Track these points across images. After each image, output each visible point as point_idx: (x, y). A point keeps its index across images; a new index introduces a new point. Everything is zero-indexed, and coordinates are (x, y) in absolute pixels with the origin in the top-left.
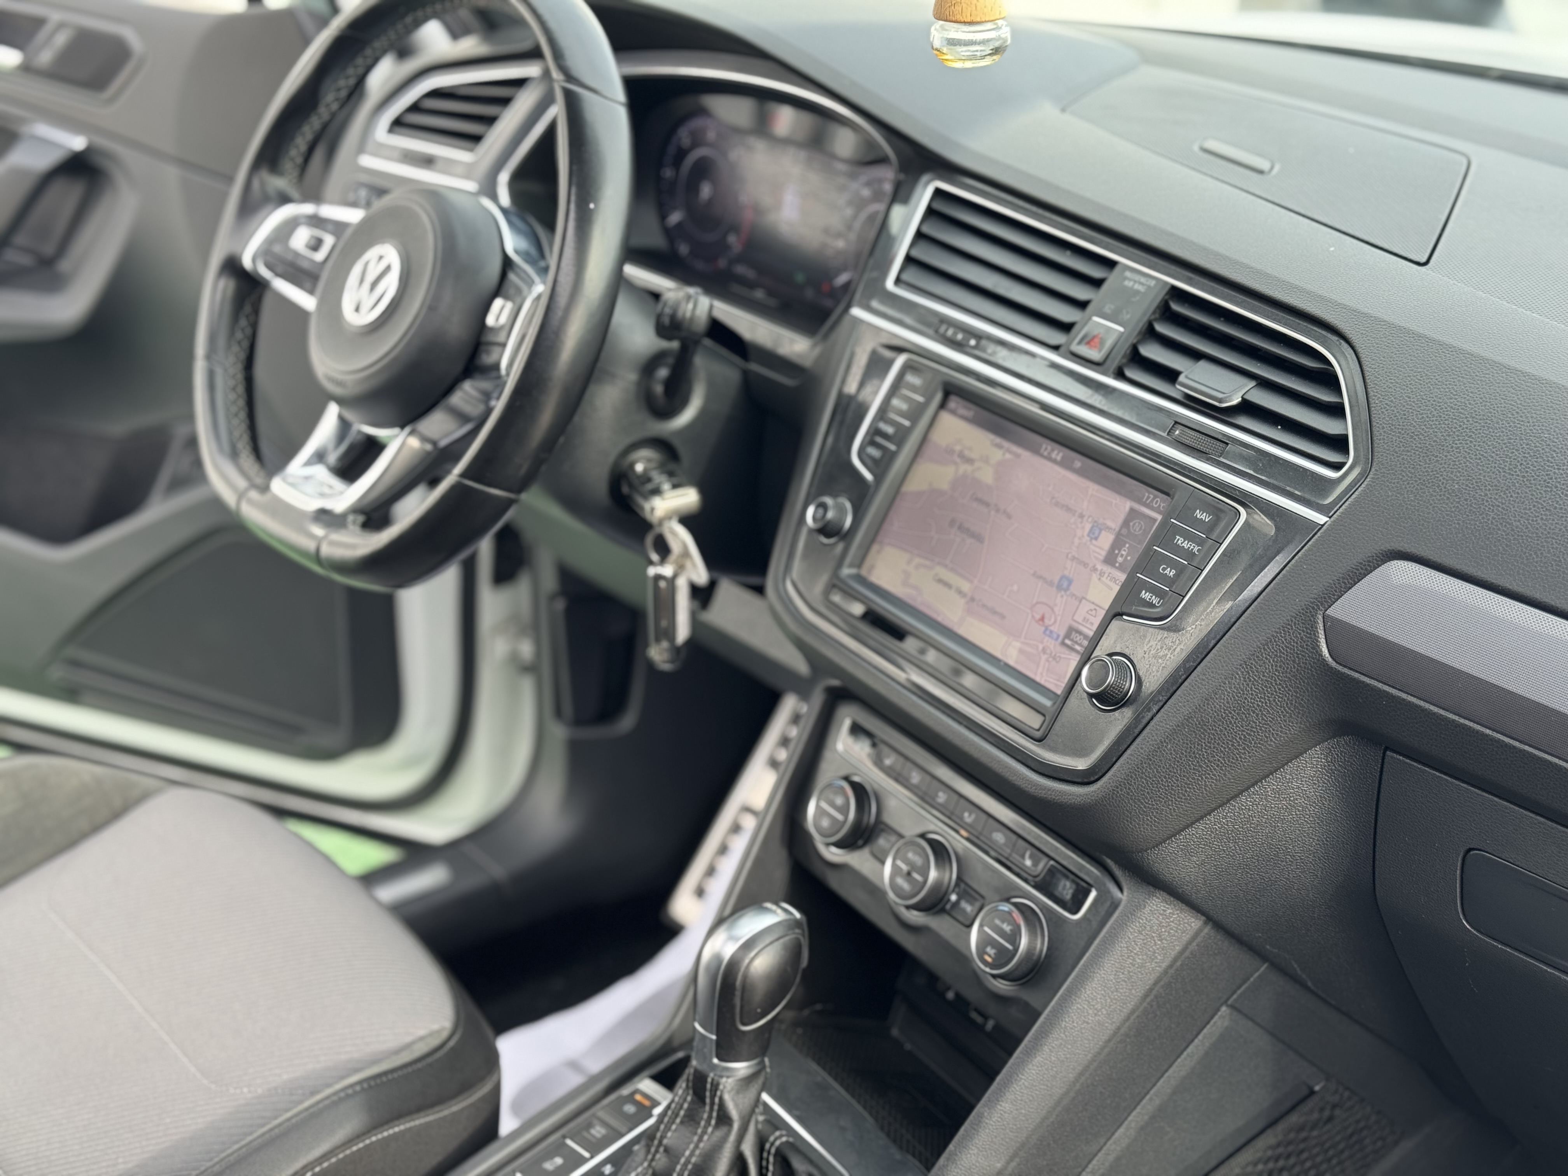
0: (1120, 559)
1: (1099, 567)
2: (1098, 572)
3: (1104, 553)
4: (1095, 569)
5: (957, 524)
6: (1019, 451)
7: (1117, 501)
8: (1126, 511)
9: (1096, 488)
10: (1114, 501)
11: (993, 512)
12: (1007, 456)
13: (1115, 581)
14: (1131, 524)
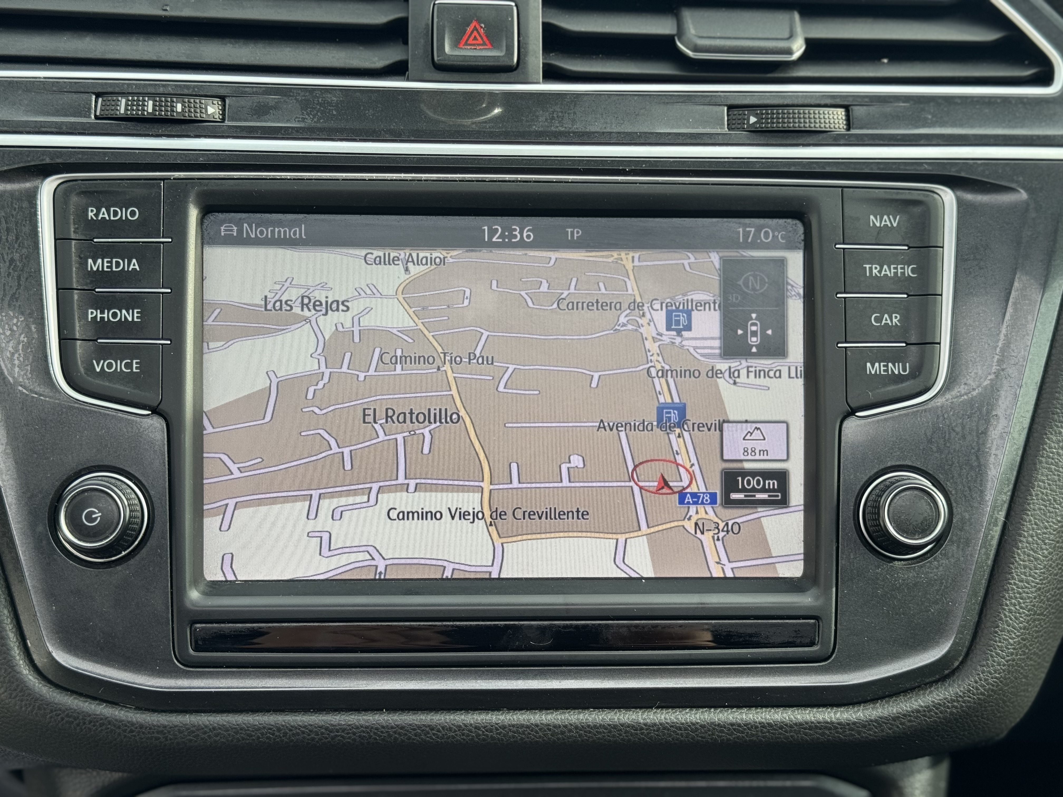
0: (754, 339)
1: (723, 365)
2: (727, 375)
3: (717, 343)
4: (714, 373)
5: (381, 414)
6: (435, 254)
7: (692, 260)
8: (717, 266)
9: (637, 255)
10: (686, 262)
11: (447, 367)
12: (415, 270)
13: (766, 375)
14: (741, 282)
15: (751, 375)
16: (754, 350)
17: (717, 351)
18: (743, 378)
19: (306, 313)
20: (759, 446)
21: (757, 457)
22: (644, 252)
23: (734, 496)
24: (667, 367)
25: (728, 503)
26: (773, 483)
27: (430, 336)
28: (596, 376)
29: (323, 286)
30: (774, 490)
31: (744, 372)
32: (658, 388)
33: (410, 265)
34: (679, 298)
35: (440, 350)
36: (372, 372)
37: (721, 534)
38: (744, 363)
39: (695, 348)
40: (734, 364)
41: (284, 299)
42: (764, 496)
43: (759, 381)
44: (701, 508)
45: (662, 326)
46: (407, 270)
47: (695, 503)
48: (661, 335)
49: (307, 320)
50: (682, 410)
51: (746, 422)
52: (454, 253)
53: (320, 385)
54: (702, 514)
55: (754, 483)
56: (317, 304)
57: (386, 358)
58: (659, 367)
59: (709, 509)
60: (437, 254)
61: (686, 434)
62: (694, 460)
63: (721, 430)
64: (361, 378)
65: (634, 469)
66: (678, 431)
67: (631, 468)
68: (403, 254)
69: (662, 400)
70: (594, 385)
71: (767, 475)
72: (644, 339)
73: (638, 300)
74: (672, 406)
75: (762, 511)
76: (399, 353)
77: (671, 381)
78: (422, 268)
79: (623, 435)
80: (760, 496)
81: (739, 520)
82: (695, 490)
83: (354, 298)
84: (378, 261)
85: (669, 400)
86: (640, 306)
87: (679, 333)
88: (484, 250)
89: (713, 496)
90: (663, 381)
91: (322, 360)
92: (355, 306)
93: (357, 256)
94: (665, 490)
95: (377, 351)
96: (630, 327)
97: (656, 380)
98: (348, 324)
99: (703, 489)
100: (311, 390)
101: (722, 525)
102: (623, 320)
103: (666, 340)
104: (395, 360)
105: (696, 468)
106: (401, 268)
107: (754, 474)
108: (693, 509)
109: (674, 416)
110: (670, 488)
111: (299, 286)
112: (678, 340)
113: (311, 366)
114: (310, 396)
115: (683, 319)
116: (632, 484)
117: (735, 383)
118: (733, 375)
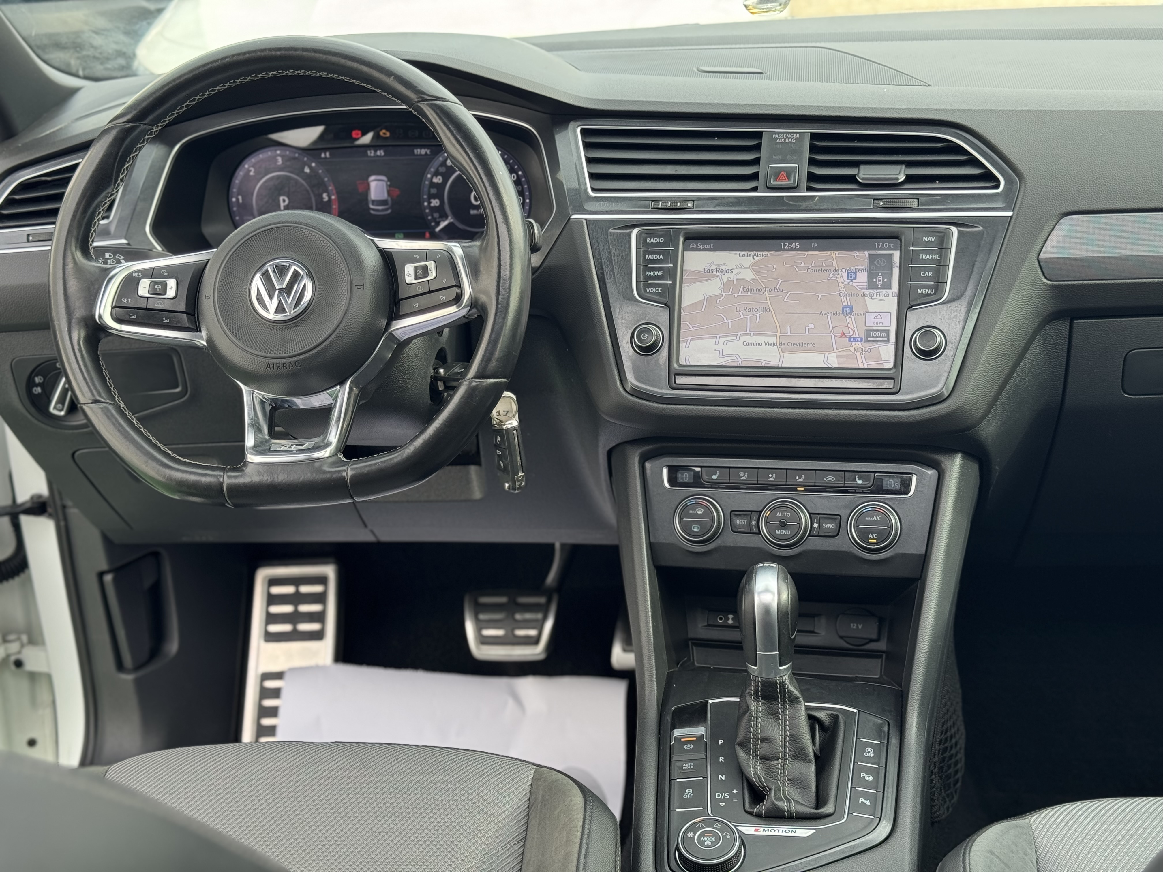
0: (880, 283)
1: (867, 292)
2: (869, 295)
3: (866, 284)
4: (864, 295)
5: (743, 309)
7: (858, 254)
8: (867, 256)
9: (837, 253)
10: (856, 255)
11: (767, 292)
13: (884, 295)
14: (876, 262)
15: (878, 295)
16: (879, 287)
17: (866, 287)
18: (875, 297)
19: (718, 274)
20: (879, 321)
21: (879, 325)
22: (840, 251)
23: (869, 339)
24: (846, 293)
25: (867, 341)
26: (884, 334)
27: (760, 281)
28: (820, 296)
29: (724, 265)
30: (884, 337)
31: (875, 294)
32: (843, 300)
33: (755, 257)
34: (852, 268)
35: (764, 287)
36: (740, 294)
37: (864, 353)
38: (875, 291)
39: (858, 286)
40: (872, 291)
41: (710, 269)
42: (880, 339)
43: (881, 298)
44: (856, 343)
45: (845, 279)
46: (754, 259)
47: (854, 341)
48: (845, 281)
49: (718, 276)
50: (851, 308)
51: (875, 312)
52: (771, 253)
53: (722, 298)
54: (857, 345)
55: (877, 334)
56: (722, 271)
57: (745, 289)
58: (843, 293)
59: (859, 343)
60: (765, 253)
61: (852, 317)
62: (855, 326)
63: (866, 315)
64: (736, 297)
65: (833, 328)
66: (849, 315)
67: (831, 328)
68: (753, 253)
69: (844, 304)
70: (819, 299)
71: (882, 331)
72: (838, 283)
73: (837, 268)
74: (848, 306)
75: (879, 344)
76: (750, 288)
77: (848, 298)
78: (759, 258)
79: (829, 317)
80: (878, 339)
81: (870, 348)
82: (855, 337)
83: (734, 269)
84: (744, 256)
85: (847, 304)
86: (837, 272)
87: (852, 280)
88: (782, 251)
89: (861, 339)
90: (845, 297)
91: (723, 290)
92: (735, 271)
93: (736, 254)
94: (844, 337)
95: (742, 287)
96: (833, 278)
97: (842, 297)
98: (732, 278)
99: (858, 336)
100: (718, 300)
101: (864, 349)
102: (831, 276)
103: (847, 283)
104: (748, 290)
105: (855, 329)
106: (752, 258)
107: (877, 331)
108: (854, 343)
109: (848, 310)
110: (845, 336)
111: (716, 265)
112: (851, 283)
113: (719, 292)
114: (718, 302)
115: (853, 275)
116: (831, 334)
117: (872, 298)
118: (871, 295)
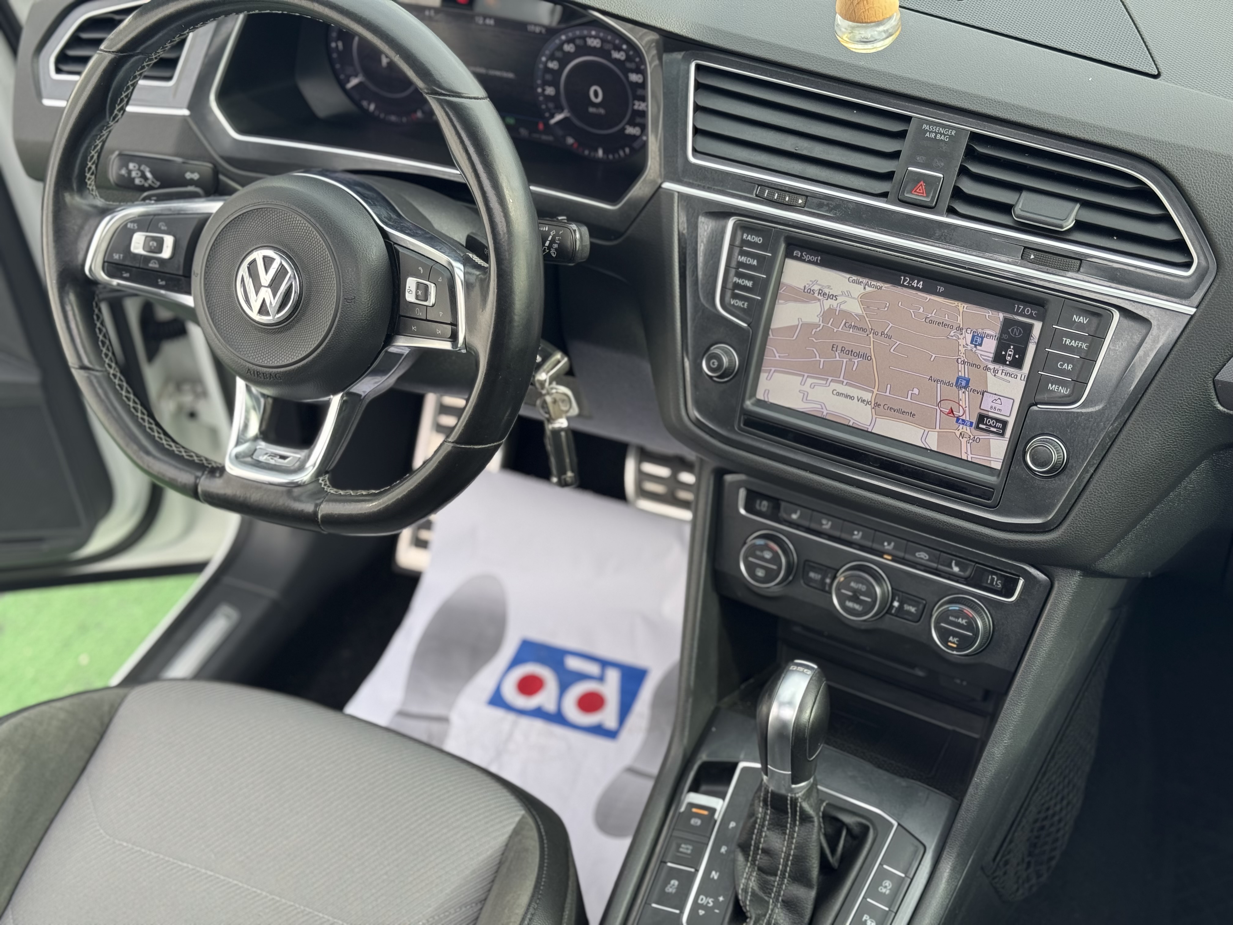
0: (1009, 358)
1: (992, 366)
2: (992, 371)
3: (992, 355)
4: (987, 368)
5: (839, 348)
6: (878, 284)
7: (991, 314)
8: (1001, 320)
9: (966, 306)
10: (987, 315)
11: (871, 335)
12: (868, 289)
13: (1010, 375)
14: (1010, 330)
15: (1004, 374)
16: (1008, 363)
17: (991, 359)
18: (999, 374)
19: (819, 297)
20: (998, 407)
21: (996, 411)
22: (970, 305)
23: (981, 426)
24: (966, 360)
25: (978, 428)
26: (1000, 425)
27: (867, 319)
28: (934, 356)
29: (829, 287)
30: (999, 428)
31: (1000, 372)
32: (960, 369)
33: (867, 286)
34: (980, 330)
35: (870, 327)
36: (840, 329)
37: (971, 441)
38: (1002, 368)
39: (981, 355)
40: (997, 366)
41: (812, 289)
42: (995, 430)
43: (1005, 377)
44: (965, 427)
45: (969, 341)
46: (865, 288)
47: (963, 424)
48: (967, 345)
49: (819, 300)
50: (968, 381)
51: (995, 394)
52: (886, 285)
53: (818, 329)
54: (964, 430)
55: (991, 422)
56: (825, 294)
57: (847, 325)
58: (962, 359)
59: (968, 428)
61: (967, 393)
62: (967, 405)
63: (983, 395)
64: (835, 331)
65: (940, 402)
66: (964, 390)
67: (939, 400)
68: (865, 280)
69: (960, 374)
70: (932, 359)
71: (998, 420)
72: (959, 345)
73: (961, 326)
74: (964, 378)
75: (991, 436)
76: (853, 324)
77: (966, 367)
78: (871, 289)
79: (939, 385)
80: (992, 429)
81: (980, 437)
82: (964, 419)
83: (840, 296)
84: (854, 282)
85: (963, 375)
86: (961, 329)
87: (976, 346)
88: (899, 287)
89: (971, 423)
90: (963, 366)
91: (821, 319)
92: (840, 299)
93: (845, 277)
94: (951, 415)
95: (844, 321)
96: (954, 338)
97: (960, 365)
98: (835, 306)
99: (968, 419)
100: (814, 331)
101: (972, 437)
102: (952, 334)
103: (969, 348)
104: (850, 327)
105: (967, 409)
106: (862, 287)
107: (992, 418)
108: (961, 426)
109: (964, 383)
110: (954, 414)
111: (819, 285)
112: (974, 349)
113: (816, 320)
114: (813, 333)
115: (979, 340)
116: (937, 408)
117: (995, 375)
118: (995, 371)
